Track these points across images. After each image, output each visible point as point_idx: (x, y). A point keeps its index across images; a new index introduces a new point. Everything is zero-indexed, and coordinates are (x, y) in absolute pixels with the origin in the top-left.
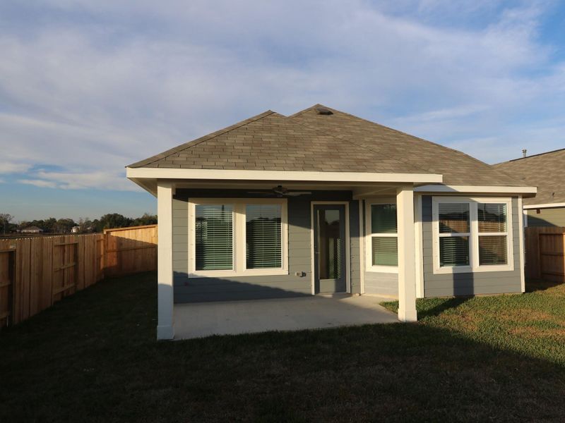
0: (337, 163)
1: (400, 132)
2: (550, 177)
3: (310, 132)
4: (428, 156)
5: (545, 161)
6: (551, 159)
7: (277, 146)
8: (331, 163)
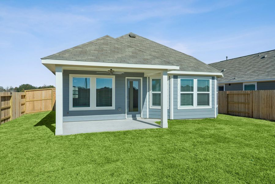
0: (135, 60)
1: (167, 47)
2: (236, 69)
3: (125, 46)
4: (178, 58)
5: (235, 62)
6: (238, 61)
7: (110, 52)
8: (133, 60)
